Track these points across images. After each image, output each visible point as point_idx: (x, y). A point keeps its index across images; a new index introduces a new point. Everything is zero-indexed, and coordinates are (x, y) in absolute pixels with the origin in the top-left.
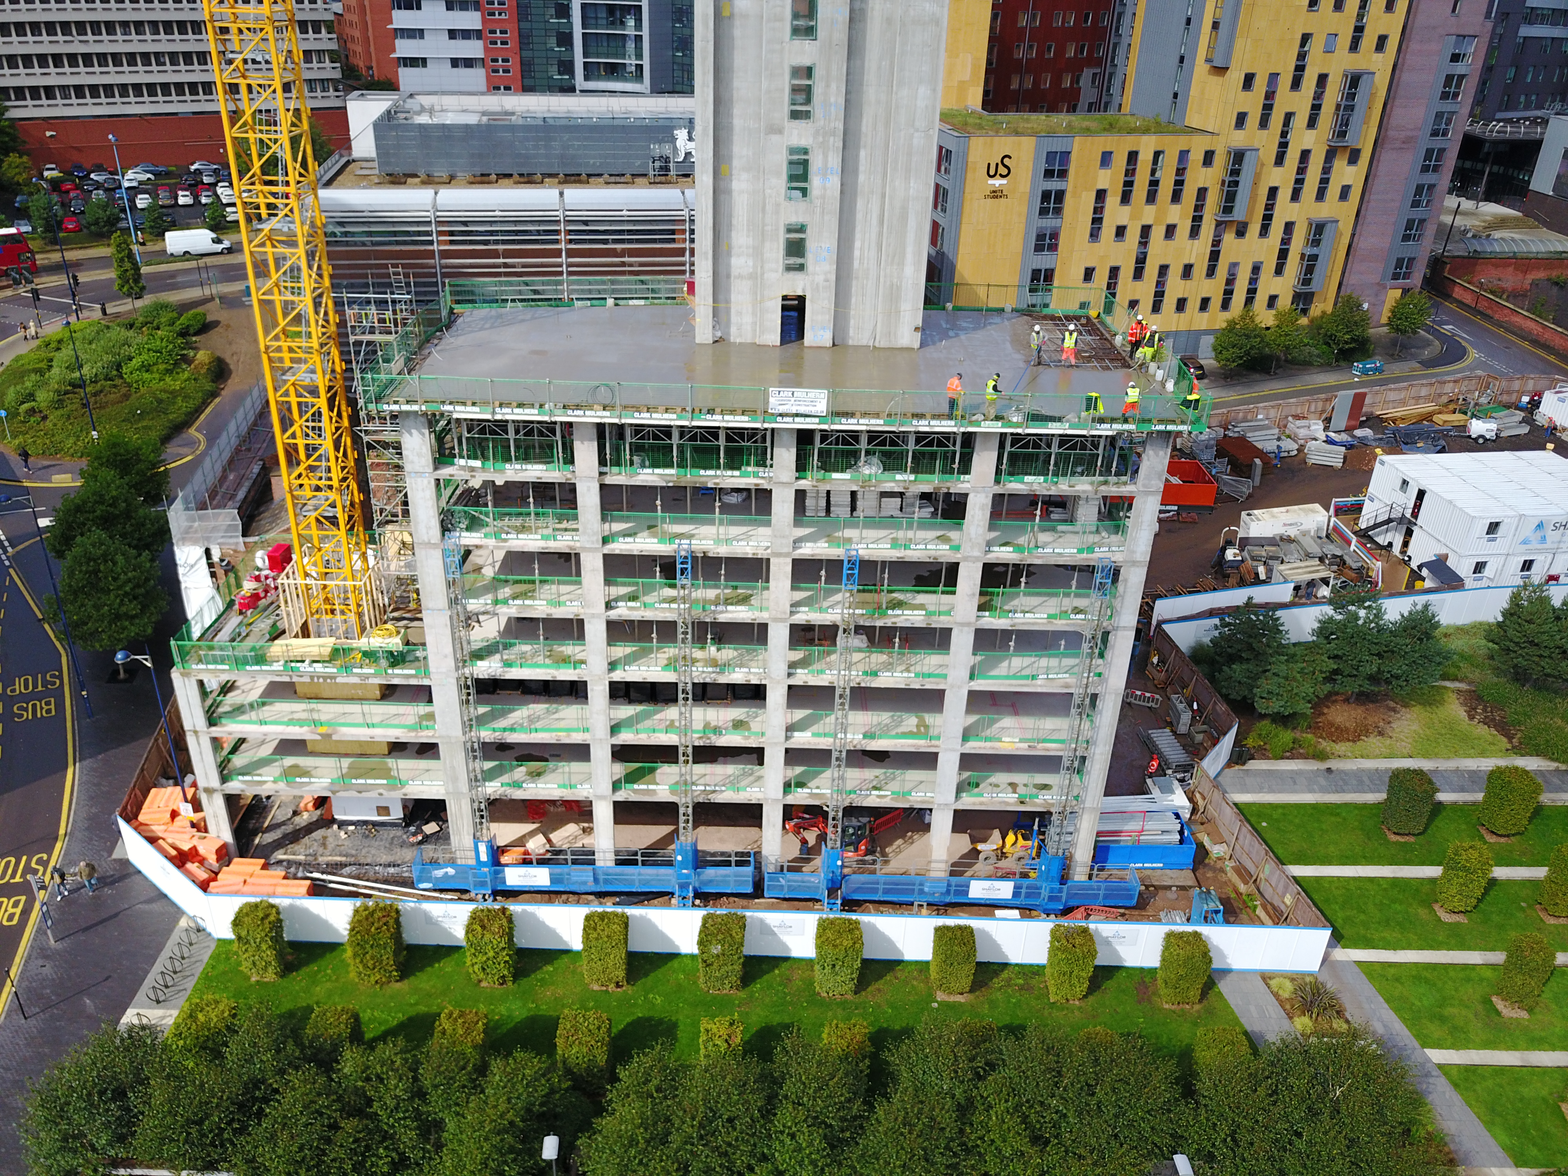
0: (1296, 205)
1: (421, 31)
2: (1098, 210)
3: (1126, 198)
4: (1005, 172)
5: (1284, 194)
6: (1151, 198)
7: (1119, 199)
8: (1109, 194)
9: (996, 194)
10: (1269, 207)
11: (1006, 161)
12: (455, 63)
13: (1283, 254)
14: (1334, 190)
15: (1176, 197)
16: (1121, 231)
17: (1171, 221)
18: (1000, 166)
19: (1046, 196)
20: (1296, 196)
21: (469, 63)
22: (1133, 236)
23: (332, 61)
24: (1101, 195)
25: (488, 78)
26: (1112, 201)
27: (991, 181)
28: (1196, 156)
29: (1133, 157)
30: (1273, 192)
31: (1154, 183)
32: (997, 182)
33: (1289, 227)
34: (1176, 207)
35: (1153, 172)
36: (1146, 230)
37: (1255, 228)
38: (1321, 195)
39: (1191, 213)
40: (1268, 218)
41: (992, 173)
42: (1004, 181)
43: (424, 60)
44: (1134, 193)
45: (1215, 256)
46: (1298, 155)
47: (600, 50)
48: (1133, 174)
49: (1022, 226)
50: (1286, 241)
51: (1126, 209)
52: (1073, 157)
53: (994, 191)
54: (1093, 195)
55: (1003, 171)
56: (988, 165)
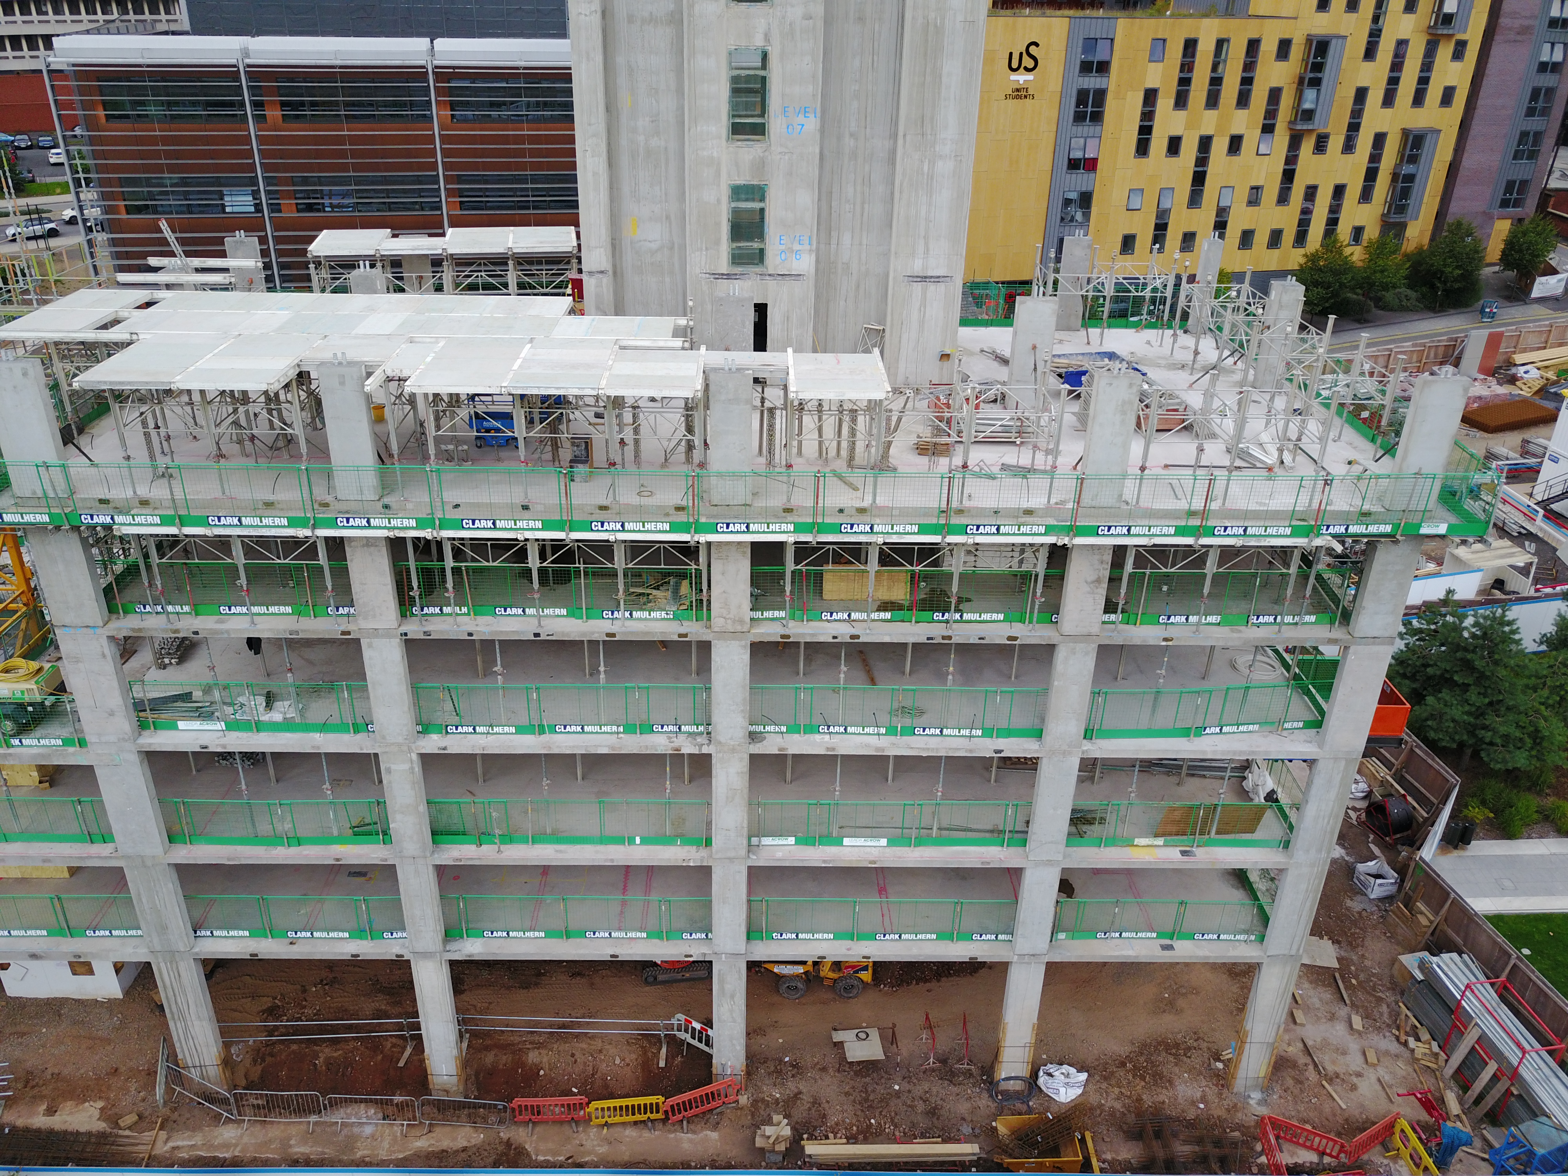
0: (1388, 111)
2: (1148, 115)
3: (1181, 101)
4: (1030, 63)
5: (1375, 97)
6: (1213, 101)
7: (1172, 102)
8: (1160, 94)
9: (1020, 93)
10: (1357, 113)
11: (1033, 49)
13: (1371, 175)
14: (1434, 93)
15: (1243, 100)
16: (1174, 145)
17: (1236, 131)
18: (1025, 56)
19: (1082, 97)
20: (1389, 100)
22: (1189, 150)
24: (1150, 96)
26: (1165, 104)
27: (1014, 77)
28: (1269, 47)
29: (1190, 46)
30: (1361, 94)
31: (1216, 82)
32: (1021, 78)
33: (1379, 140)
34: (1242, 113)
35: (1215, 68)
36: (1205, 143)
37: (1336, 142)
38: (1418, 99)
39: (1260, 120)
40: (1354, 127)
41: (1015, 65)
42: (1030, 77)
44: (1192, 95)
45: (1288, 176)
46: (1392, 46)
48: (1191, 70)
49: (1052, 139)
50: (1375, 158)
51: (1182, 114)
52: (1117, 45)
53: (1018, 90)
54: (1141, 96)
55: (1028, 62)
56: (1011, 54)
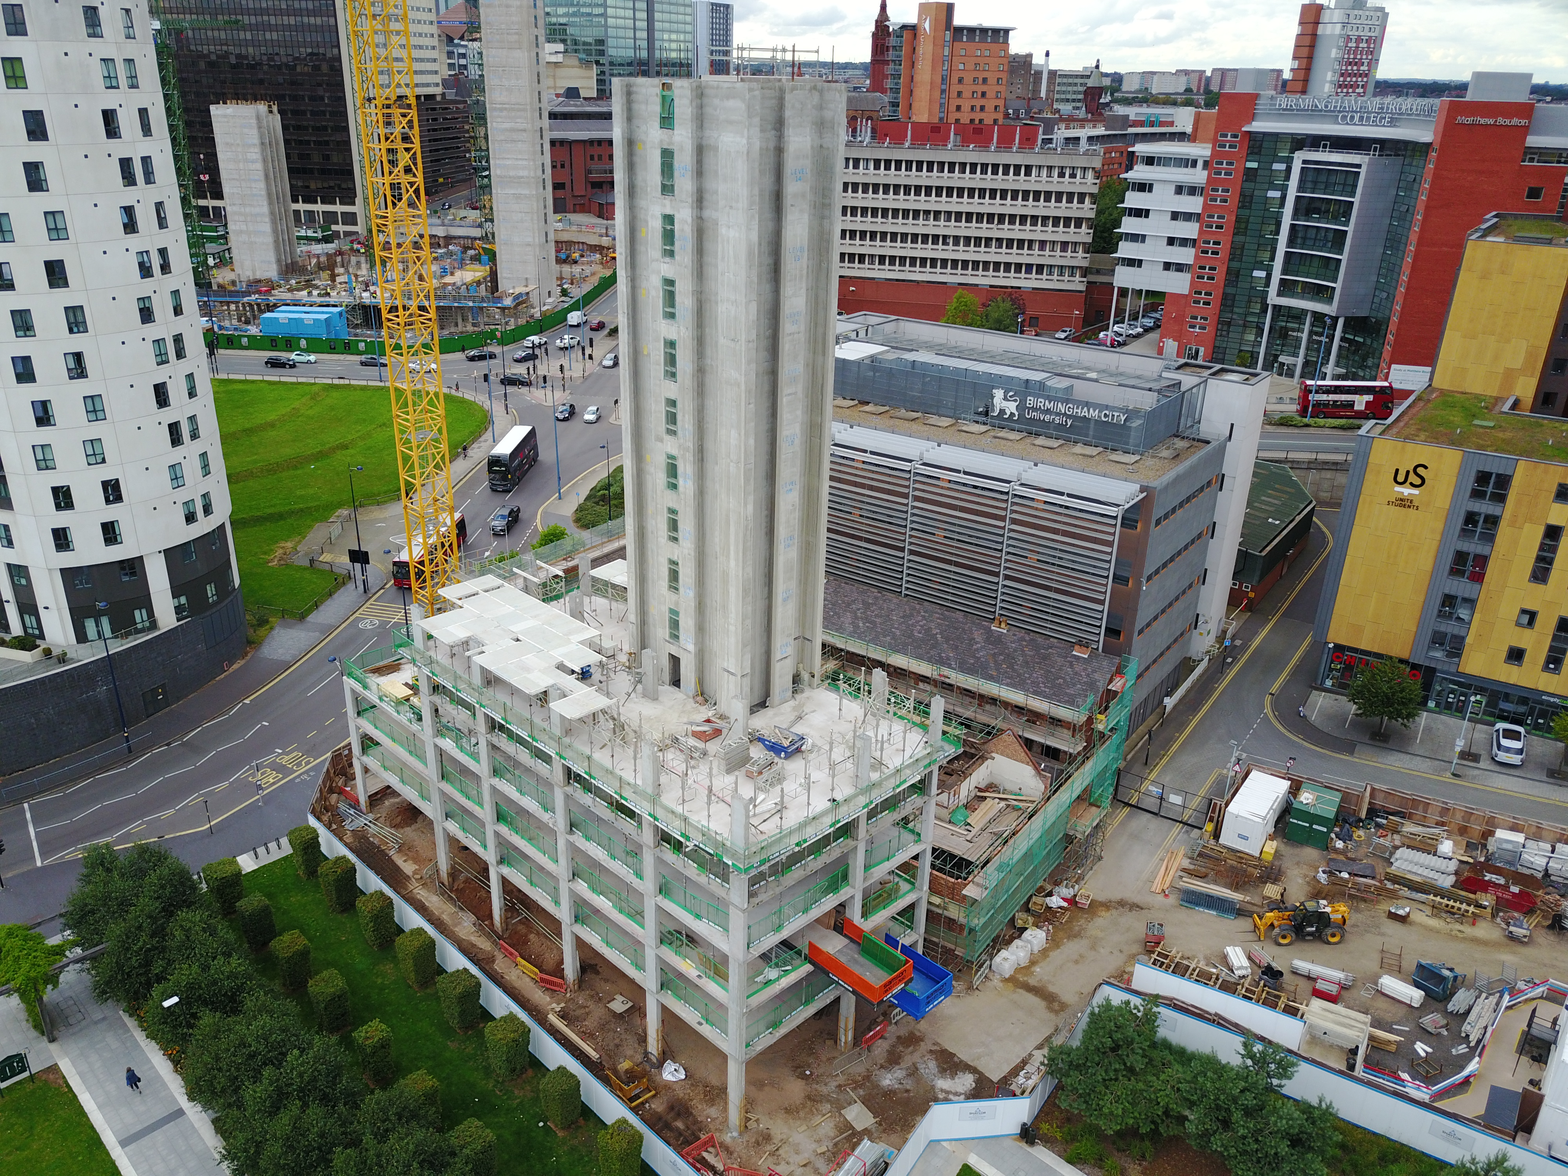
1: (1144, 236)
2: (1547, 548)
4: (1418, 481)
8: (1564, 532)
9: (1403, 503)
11: (1420, 470)
12: (1167, 266)
18: (1412, 473)
19: (1471, 518)
21: (1180, 268)
23: (1086, 252)
24: (1553, 532)
25: (1192, 283)
27: (1398, 488)
32: (1406, 491)
41: (1401, 478)
42: (1416, 491)
43: (1140, 262)
47: (1302, 268)
49: (1435, 545)
52: (1516, 482)
53: (1401, 500)
54: (1541, 531)
55: (1413, 478)
56: (1397, 470)
